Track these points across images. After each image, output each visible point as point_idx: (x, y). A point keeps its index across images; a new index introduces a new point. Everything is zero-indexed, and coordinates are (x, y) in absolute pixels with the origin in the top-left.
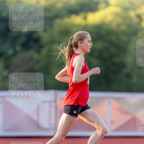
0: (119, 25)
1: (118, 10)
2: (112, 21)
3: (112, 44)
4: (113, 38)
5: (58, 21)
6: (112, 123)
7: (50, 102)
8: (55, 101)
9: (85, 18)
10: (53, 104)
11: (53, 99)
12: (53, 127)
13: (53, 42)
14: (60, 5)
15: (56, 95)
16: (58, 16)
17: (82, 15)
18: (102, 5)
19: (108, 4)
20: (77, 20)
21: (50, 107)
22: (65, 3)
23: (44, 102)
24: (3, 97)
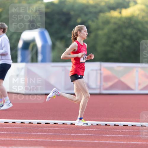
0: (143, 17)
1: (143, 7)
2: (139, 15)
3: (139, 30)
4: (140, 26)
5: (102, 15)
6: (139, 84)
7: (96, 70)
8: (100, 70)
9: (120, 13)
10: (99, 72)
11: (99, 68)
12: (99, 87)
13: (98, 29)
14: (103, 4)
15: (101, 65)
16: (102, 11)
17: (118, 10)
18: (132, 4)
19: (136, 3)
20: (115, 14)
21: (97, 73)
22: (106, 2)
23: (92, 70)
24: (65, 67)
